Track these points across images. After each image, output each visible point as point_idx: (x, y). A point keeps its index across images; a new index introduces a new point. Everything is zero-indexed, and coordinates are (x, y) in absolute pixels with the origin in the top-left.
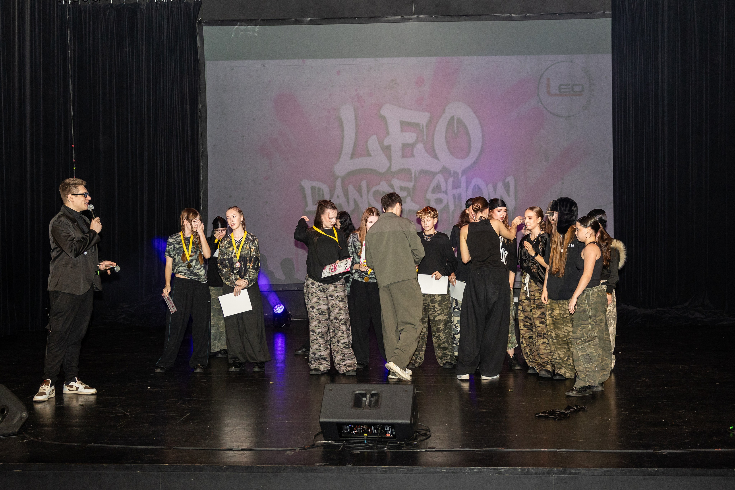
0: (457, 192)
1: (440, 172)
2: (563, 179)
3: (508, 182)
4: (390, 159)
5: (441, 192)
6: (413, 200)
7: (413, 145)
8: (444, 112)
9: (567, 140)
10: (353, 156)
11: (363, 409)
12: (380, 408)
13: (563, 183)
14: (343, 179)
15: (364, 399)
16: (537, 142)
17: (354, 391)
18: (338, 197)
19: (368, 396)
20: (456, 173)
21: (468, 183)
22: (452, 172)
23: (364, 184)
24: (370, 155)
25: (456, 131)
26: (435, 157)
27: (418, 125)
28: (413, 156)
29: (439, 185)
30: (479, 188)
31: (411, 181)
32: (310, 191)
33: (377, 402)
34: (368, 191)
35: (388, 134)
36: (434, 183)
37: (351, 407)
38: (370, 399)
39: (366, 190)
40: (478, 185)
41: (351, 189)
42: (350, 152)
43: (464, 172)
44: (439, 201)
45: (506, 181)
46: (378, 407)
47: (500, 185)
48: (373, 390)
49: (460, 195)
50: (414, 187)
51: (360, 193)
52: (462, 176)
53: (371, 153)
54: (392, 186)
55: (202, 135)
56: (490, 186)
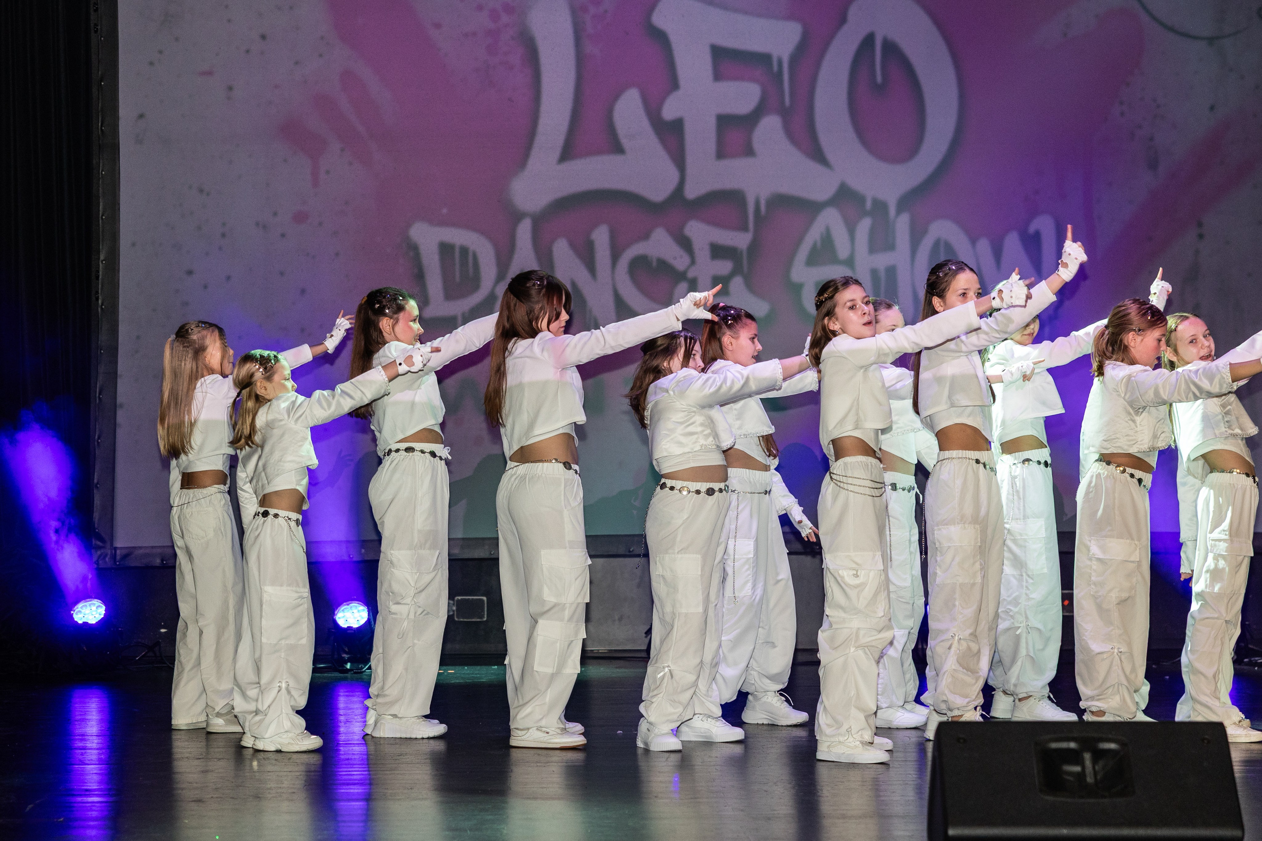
0: (882, 261)
1: (833, 202)
2: (1200, 225)
3: (1037, 235)
4: (679, 158)
5: (834, 260)
6: (750, 286)
7: (751, 120)
8: (842, 20)
9: (1212, 108)
10: (568, 153)
13: (1201, 236)
14: (539, 221)
16: (1122, 114)
20: (880, 207)
21: (916, 236)
22: (869, 204)
23: (601, 237)
24: (617, 148)
25: (879, 79)
26: (818, 155)
27: (764, 59)
28: (749, 151)
29: (827, 240)
30: (949, 247)
31: (744, 228)
32: (436, 258)
34: (615, 257)
35: (674, 85)
36: (812, 238)
39: (607, 253)
40: (945, 242)
41: (561, 250)
42: (560, 140)
43: (906, 201)
47: (1012, 243)
49: (891, 271)
50: (754, 247)
51: (591, 265)
52: (900, 210)
53: (625, 142)
54: (686, 244)
55: (101, 84)
56: (984, 246)
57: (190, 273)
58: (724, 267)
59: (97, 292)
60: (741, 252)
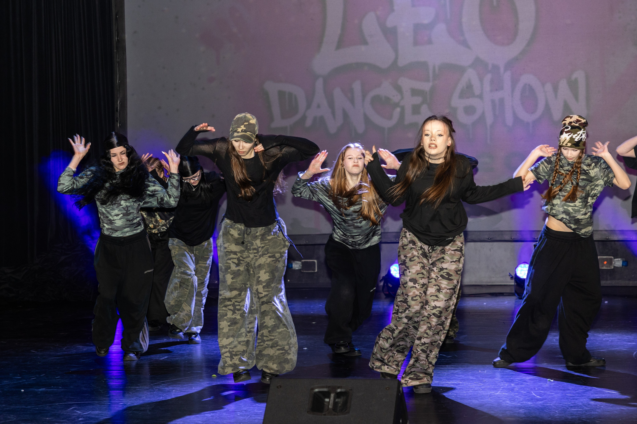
0: (497, 95)
1: (471, 66)
3: (576, 80)
4: (395, 46)
5: (473, 95)
6: (431, 109)
7: (431, 26)
10: (340, 44)
11: (325, 415)
12: (349, 412)
14: (327, 79)
15: (327, 400)
16: (620, 17)
17: (313, 389)
18: (319, 106)
19: (332, 395)
20: (496, 68)
21: (514, 82)
22: (490, 66)
23: (357, 86)
24: (365, 43)
25: (495, 3)
26: (464, 43)
28: (430, 42)
29: (469, 86)
30: (532, 90)
31: (428, 81)
32: (277, 98)
33: (345, 404)
34: (364, 97)
35: (393, 10)
36: (462, 84)
37: (308, 412)
38: (334, 400)
39: (360, 94)
40: (529, 85)
41: (337, 93)
42: (336, 39)
43: (509, 65)
44: (469, 110)
45: (574, 76)
46: (347, 411)
47: (563, 85)
48: (339, 388)
49: (502, 101)
50: (433, 90)
51: (352, 100)
52: (506, 70)
53: (368, 39)
54: (399, 89)
55: (117, 17)
56: (549, 87)
57: (160, 108)
58: (418, 100)
59: (117, 118)
60: (426, 93)
